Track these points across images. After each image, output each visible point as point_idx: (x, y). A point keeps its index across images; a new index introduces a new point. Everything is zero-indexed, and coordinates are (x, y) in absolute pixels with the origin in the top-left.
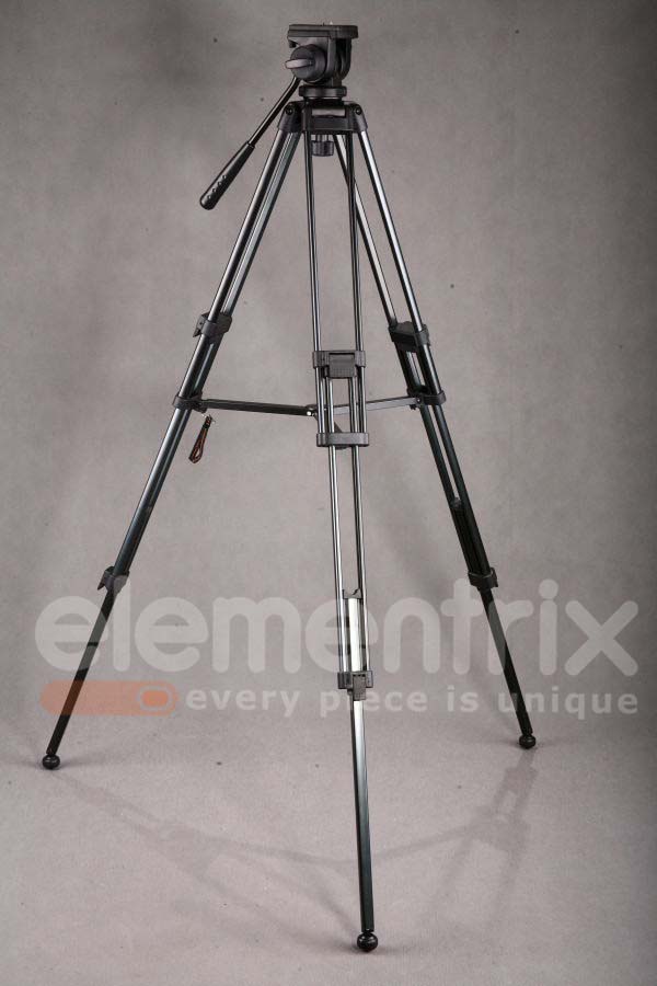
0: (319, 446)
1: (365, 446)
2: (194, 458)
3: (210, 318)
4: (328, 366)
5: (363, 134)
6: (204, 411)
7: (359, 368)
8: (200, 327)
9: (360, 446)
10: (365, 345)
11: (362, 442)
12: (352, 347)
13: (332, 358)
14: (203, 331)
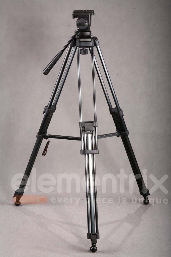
0: (81, 154)
1: (97, 154)
2: (44, 154)
3: (48, 108)
4: (84, 127)
5: (98, 47)
6: (47, 139)
7: (95, 127)
8: (45, 111)
9: (95, 154)
10: (97, 120)
11: (96, 153)
12: (93, 120)
13: (86, 124)
14: (46, 112)
